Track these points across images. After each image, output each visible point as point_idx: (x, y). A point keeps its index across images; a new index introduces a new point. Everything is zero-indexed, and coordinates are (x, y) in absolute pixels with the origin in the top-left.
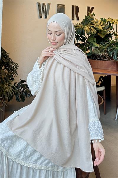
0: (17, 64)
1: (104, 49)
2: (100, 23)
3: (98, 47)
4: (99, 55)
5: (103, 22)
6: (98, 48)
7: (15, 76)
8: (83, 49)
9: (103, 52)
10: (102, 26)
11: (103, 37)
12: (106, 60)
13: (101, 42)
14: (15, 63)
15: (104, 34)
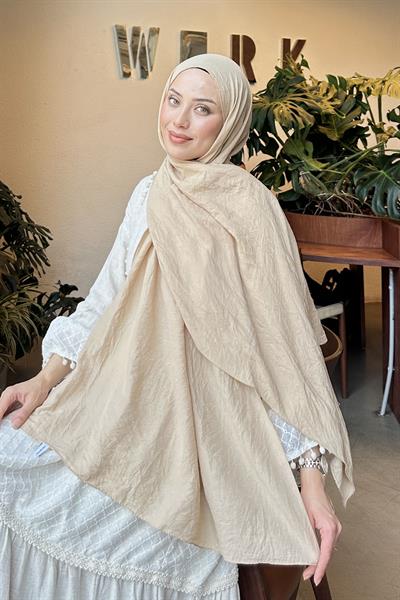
0: (48, 231)
1: (339, 177)
2: (325, 91)
3: (319, 172)
4: (322, 197)
5: (337, 88)
6: (320, 175)
7: (41, 273)
8: (271, 179)
9: (336, 189)
10: (331, 100)
11: (335, 139)
12: (346, 216)
13: (328, 154)
14: (39, 228)
15: (339, 129)
